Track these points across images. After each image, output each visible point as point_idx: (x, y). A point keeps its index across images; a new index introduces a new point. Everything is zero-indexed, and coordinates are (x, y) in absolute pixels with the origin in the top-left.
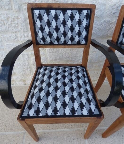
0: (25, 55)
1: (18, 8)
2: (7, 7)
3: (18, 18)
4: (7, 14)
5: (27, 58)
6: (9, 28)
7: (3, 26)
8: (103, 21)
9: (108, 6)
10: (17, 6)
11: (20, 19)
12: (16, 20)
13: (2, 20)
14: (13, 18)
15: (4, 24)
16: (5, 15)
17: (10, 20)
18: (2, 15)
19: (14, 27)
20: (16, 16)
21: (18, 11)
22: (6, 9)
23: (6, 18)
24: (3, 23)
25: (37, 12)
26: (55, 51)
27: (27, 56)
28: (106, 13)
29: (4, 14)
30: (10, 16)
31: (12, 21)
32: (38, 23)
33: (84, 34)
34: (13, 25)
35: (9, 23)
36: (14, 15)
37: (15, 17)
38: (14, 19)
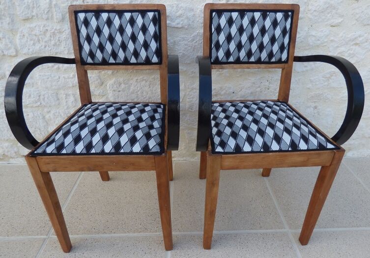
0: (69, 95)
1: (61, 17)
2: (45, 16)
3: (60, 32)
4: (44, 26)
5: (72, 102)
6: (45, 47)
7: (36, 45)
8: (195, 34)
9: (198, 11)
10: (61, 14)
11: (64, 33)
12: (57, 34)
13: (35, 35)
14: (53, 31)
15: (39, 41)
16: (41, 28)
17: (48, 34)
18: (37, 27)
19: (54, 45)
20: (58, 28)
21: (60, 21)
22: (43, 19)
23: (42, 32)
24: (37, 39)
25: (82, 16)
26: (122, 87)
27: (74, 97)
28: (198, 21)
29: (39, 26)
30: (49, 28)
31: (51, 36)
32: (84, 31)
33: (153, 45)
34: (53, 42)
35: (46, 39)
36: (55, 28)
37: (55, 29)
38: (54, 33)
